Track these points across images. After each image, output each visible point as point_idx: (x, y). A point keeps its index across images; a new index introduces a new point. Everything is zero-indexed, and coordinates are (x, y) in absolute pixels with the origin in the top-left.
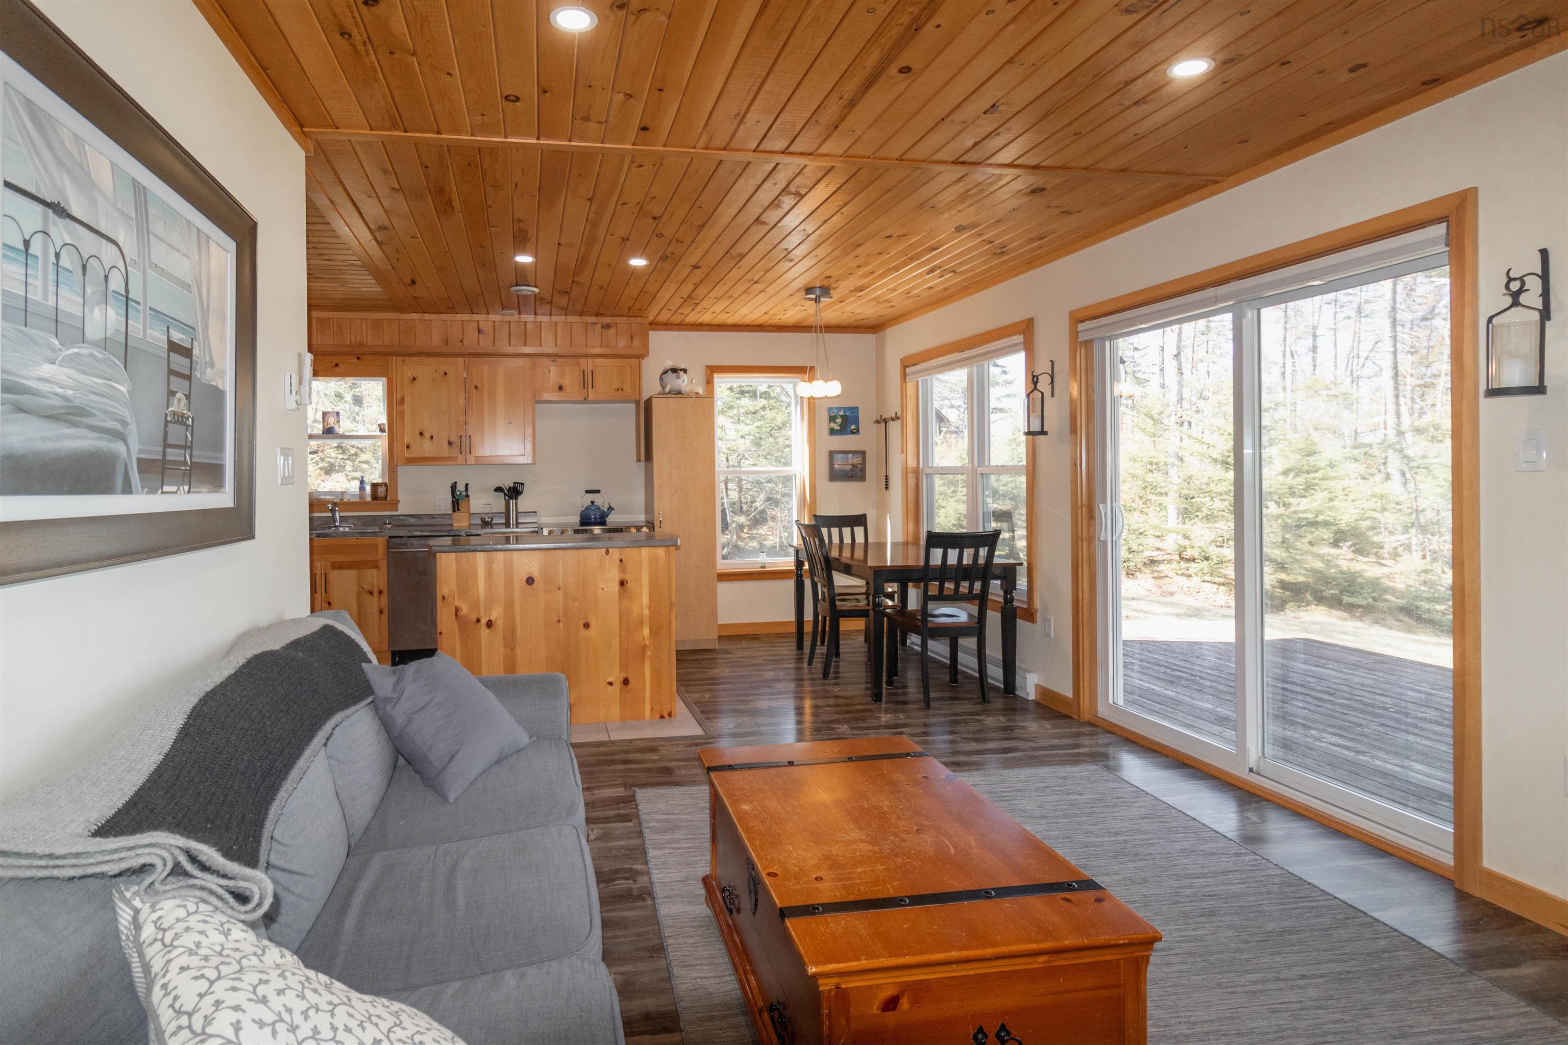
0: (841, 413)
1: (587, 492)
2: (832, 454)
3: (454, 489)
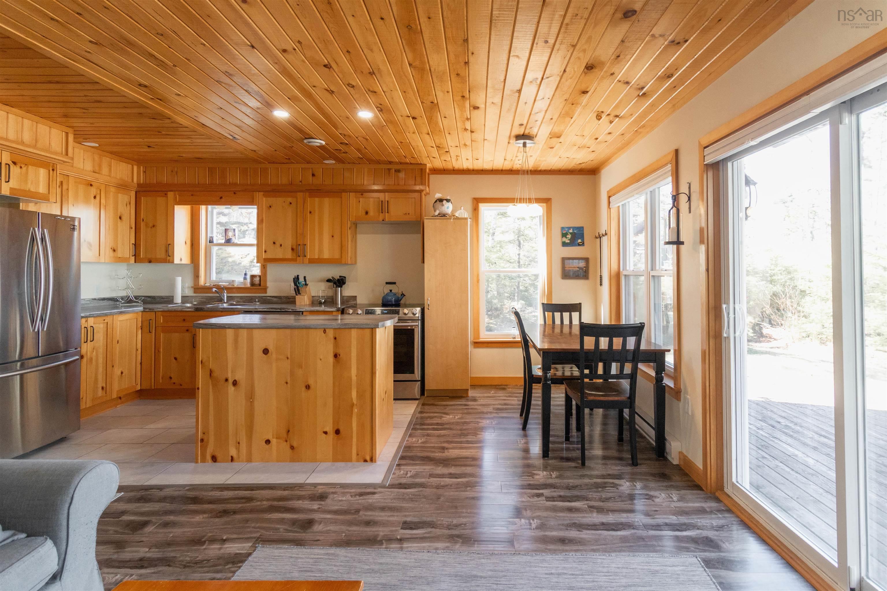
0: (571, 231)
1: (387, 283)
2: (564, 259)
3: (296, 280)
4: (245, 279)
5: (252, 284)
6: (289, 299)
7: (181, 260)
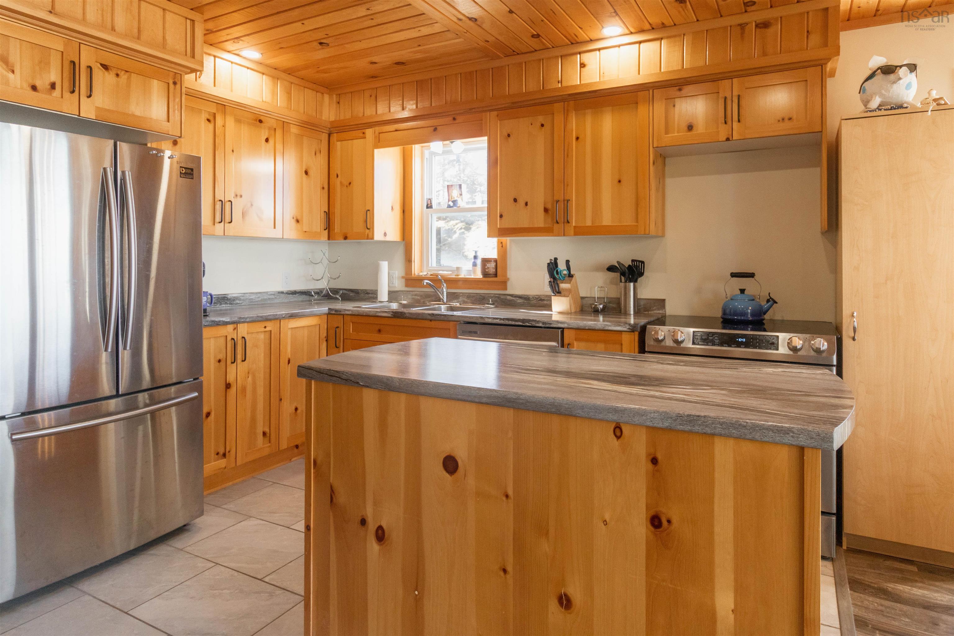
1: (733, 275)
3: (553, 266)
4: (475, 265)
5: (485, 274)
6: (541, 300)
7: (385, 234)
